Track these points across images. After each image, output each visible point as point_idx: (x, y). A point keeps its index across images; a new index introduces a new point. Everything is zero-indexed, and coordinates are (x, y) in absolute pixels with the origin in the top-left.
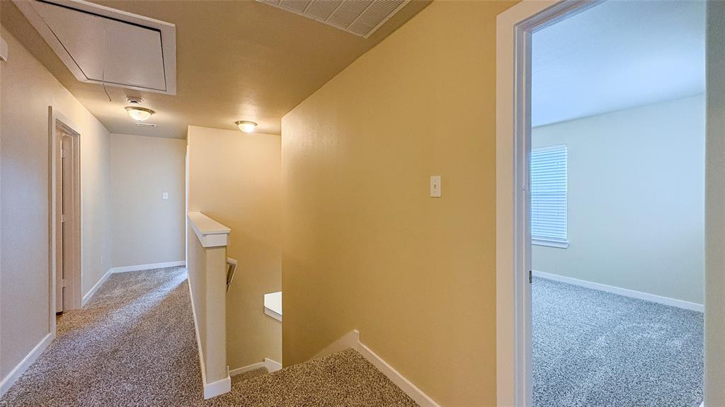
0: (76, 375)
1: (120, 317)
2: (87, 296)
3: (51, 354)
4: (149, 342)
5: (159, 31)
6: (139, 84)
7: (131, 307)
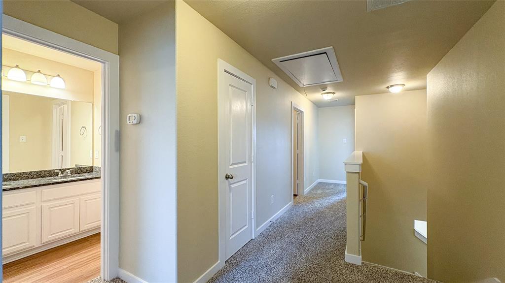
0: (296, 222)
1: (318, 204)
2: (306, 190)
3: (290, 211)
4: (326, 220)
5: (326, 53)
6: (327, 80)
7: (323, 200)
